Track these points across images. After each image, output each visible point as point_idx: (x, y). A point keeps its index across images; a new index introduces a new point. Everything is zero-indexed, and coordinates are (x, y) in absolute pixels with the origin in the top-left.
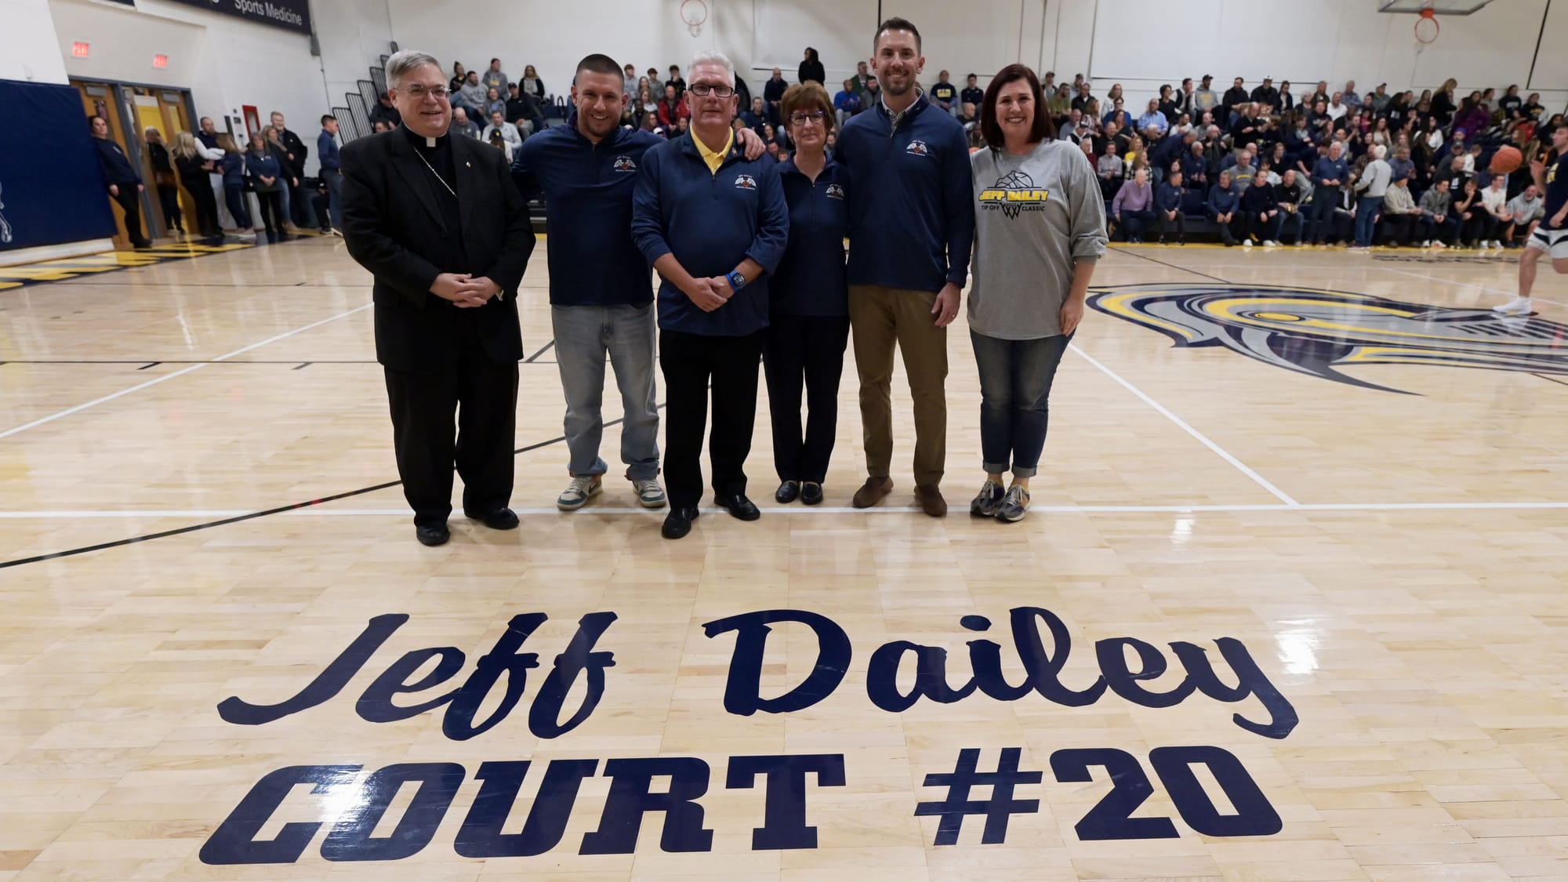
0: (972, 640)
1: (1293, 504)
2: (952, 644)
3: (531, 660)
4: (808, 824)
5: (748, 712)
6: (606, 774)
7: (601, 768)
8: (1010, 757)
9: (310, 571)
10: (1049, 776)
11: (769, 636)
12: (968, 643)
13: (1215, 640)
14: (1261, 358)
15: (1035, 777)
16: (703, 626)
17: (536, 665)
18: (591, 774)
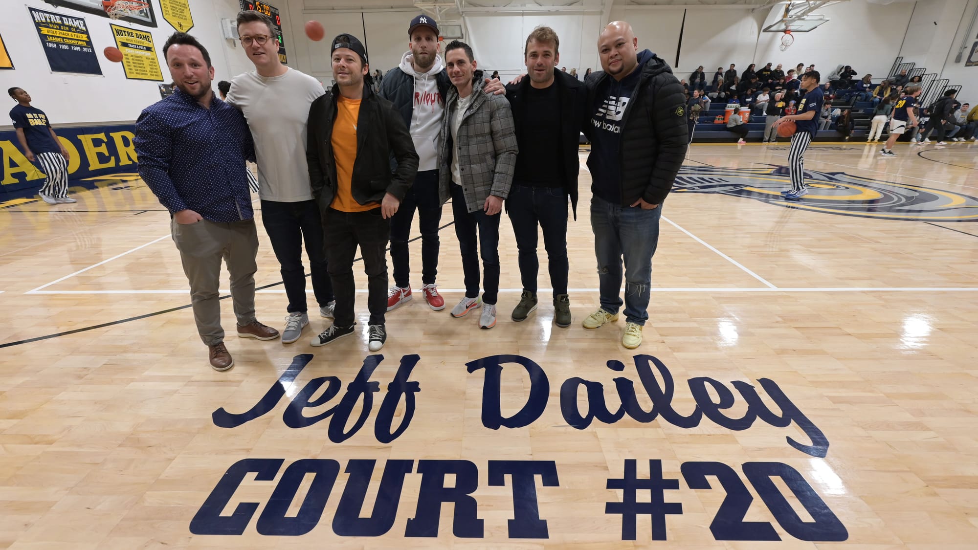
0: (616, 378)
1: (774, 288)
2: (605, 380)
3: (375, 387)
4: (541, 518)
5: (496, 427)
6: (418, 472)
7: (415, 466)
8: (656, 465)
11: (502, 372)
12: (614, 380)
13: (757, 380)
15: (673, 484)
16: (466, 365)
17: (378, 390)
18: (410, 472)
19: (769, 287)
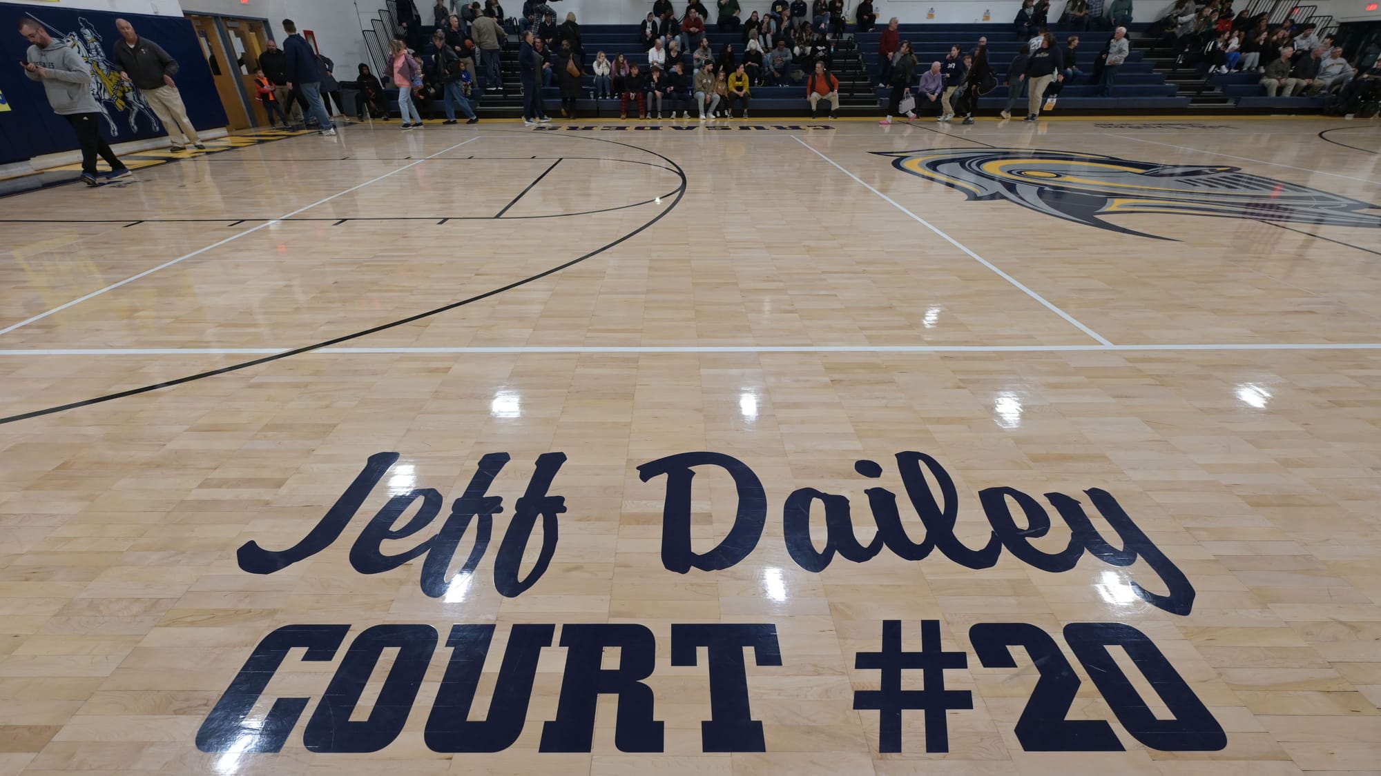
0: (869, 488)
1: (1108, 346)
2: (852, 492)
3: (495, 504)
4: (753, 718)
5: (684, 570)
6: (562, 644)
7: (557, 636)
8: (931, 630)
9: (327, 407)
10: (973, 659)
11: (694, 481)
12: (866, 491)
13: (1085, 491)
14: (1039, 209)
15: (958, 661)
16: (638, 468)
17: (500, 510)
18: (548, 644)
19: (1102, 344)
